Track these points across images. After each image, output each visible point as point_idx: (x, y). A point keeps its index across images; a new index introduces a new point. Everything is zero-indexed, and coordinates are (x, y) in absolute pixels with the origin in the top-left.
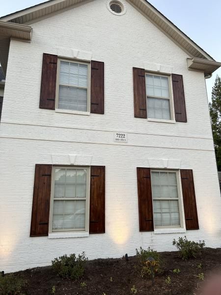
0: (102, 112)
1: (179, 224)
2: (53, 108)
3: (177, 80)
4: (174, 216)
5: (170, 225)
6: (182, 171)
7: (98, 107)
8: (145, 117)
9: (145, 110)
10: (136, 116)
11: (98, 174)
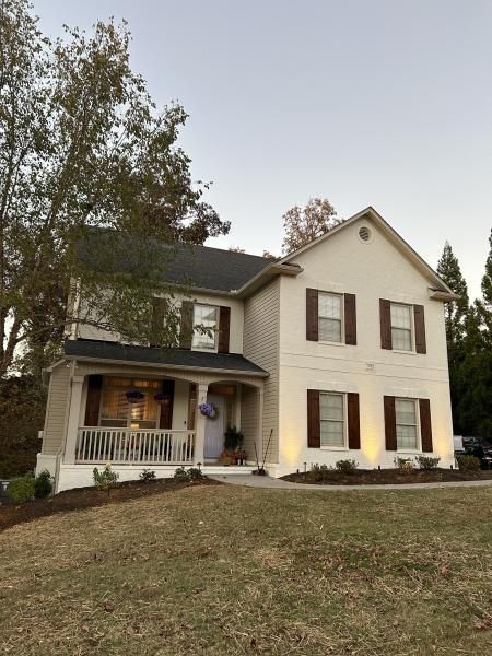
0: (355, 344)
1: (416, 447)
2: (317, 340)
3: (419, 311)
4: (412, 440)
5: (409, 447)
6: (421, 400)
7: (351, 339)
8: (391, 349)
9: (390, 341)
10: (383, 348)
11: (353, 399)
